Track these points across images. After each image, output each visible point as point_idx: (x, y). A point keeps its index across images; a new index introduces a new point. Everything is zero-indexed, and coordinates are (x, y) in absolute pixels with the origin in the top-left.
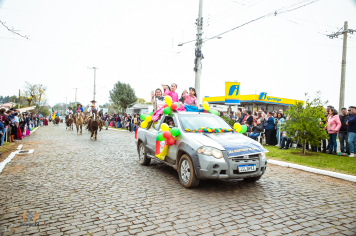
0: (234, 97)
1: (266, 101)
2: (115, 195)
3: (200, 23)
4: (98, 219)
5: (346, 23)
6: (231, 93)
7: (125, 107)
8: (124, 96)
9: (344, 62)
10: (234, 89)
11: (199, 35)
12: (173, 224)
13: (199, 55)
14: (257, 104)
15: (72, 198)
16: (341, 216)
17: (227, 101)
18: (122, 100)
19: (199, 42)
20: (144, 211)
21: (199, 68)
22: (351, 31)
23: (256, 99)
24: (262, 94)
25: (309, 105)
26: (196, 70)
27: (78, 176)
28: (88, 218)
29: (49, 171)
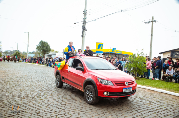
0: (100, 50)
1: (115, 52)
2: (46, 100)
3: (85, 13)
4: (39, 113)
5: (153, 17)
6: (98, 48)
7: (45, 54)
8: (44, 48)
9: (152, 36)
10: (100, 46)
11: (85, 19)
12: (79, 114)
13: (84, 29)
14: (111, 54)
15: (23, 102)
16: (157, 109)
17: (96, 52)
18: (43, 50)
19: (85, 23)
20: (63, 108)
21: (84, 36)
22: (155, 21)
23: (110, 51)
24: (113, 49)
25: (138, 55)
26: (83, 36)
27: (24, 90)
28: (34, 112)
29: (7, 87)
